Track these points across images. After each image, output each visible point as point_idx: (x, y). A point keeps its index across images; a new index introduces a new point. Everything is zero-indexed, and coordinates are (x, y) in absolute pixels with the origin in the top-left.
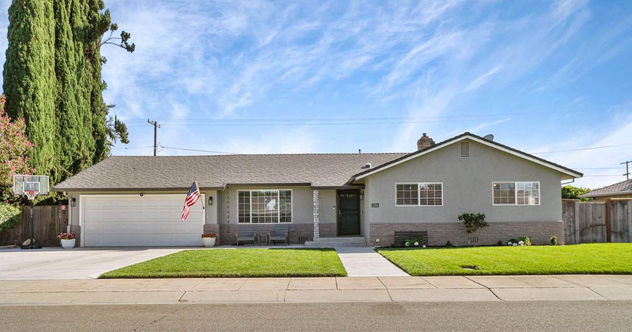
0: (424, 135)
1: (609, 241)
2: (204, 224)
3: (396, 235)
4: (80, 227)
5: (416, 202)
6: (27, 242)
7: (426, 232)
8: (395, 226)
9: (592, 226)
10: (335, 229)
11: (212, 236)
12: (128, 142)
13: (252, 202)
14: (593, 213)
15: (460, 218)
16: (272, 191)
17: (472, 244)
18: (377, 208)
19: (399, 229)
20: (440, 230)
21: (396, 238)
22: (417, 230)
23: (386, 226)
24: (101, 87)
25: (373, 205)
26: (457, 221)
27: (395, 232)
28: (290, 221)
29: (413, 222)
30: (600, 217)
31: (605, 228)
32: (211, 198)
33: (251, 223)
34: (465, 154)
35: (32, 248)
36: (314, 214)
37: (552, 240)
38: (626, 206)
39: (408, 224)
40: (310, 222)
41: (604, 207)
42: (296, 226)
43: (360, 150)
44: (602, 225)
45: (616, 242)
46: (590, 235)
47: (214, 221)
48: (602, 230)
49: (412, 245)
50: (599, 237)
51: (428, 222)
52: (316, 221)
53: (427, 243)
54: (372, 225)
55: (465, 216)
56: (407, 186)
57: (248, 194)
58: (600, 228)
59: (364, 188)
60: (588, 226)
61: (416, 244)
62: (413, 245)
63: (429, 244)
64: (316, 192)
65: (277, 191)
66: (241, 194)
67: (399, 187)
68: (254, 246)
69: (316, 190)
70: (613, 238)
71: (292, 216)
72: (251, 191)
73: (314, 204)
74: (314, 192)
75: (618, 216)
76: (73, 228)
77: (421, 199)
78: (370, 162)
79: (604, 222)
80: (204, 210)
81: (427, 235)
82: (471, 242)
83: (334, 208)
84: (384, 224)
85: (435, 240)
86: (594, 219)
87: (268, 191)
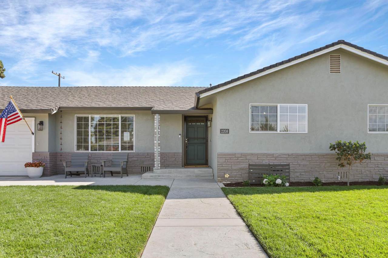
2: (33, 151)
3: (250, 169)
7: (289, 165)
8: (248, 157)
10: (180, 159)
11: (40, 166)
15: (333, 148)
16: (113, 116)
17: (342, 180)
18: (227, 135)
19: (255, 161)
20: (304, 163)
21: (249, 172)
22: (276, 162)
23: (238, 158)
25: (222, 131)
26: (329, 151)
27: (250, 165)
28: (132, 149)
29: (269, 152)
32: (41, 123)
33: (90, 151)
34: (335, 69)
36: (155, 142)
39: (264, 154)
40: (151, 151)
42: (138, 154)
47: (45, 148)
49: (272, 183)
51: (290, 152)
52: (157, 150)
53: (289, 179)
54: (221, 155)
56: (264, 108)
57: (86, 119)
59: (212, 113)
61: (279, 181)
63: (292, 180)
64: (157, 117)
65: (119, 116)
66: (79, 119)
67: (254, 108)
69: (157, 115)
71: (134, 144)
72: (90, 116)
73: (155, 130)
74: (155, 117)
77: (280, 124)
80: (33, 136)
81: (289, 169)
82: (341, 177)
83: (180, 136)
84: (235, 154)
85: (298, 174)
87: (108, 116)
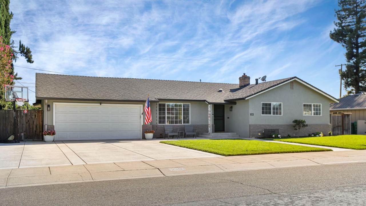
0: (244, 74)
1: (343, 134)
2: (142, 124)
4: (54, 126)
5: (270, 113)
6: (11, 138)
7: (278, 129)
8: (262, 126)
9: (337, 127)
10: (214, 128)
11: (150, 132)
12: (33, 62)
13: (167, 111)
14: (337, 121)
15: (293, 122)
16: (178, 104)
17: (296, 136)
18: (253, 116)
20: (282, 128)
23: (258, 126)
24: (10, 16)
25: (251, 114)
26: (292, 124)
27: (265, 130)
28: (189, 123)
30: (340, 122)
31: (342, 127)
33: (166, 124)
34: (292, 88)
35: (16, 142)
36: (209, 119)
37: (329, 134)
38: (349, 117)
39: (268, 125)
40: (206, 124)
41: (341, 117)
42: (192, 126)
43: (200, 80)
44: (341, 126)
45: (346, 134)
46: (336, 132)
48: (341, 128)
49: (276, 137)
50: (340, 132)
51: (277, 124)
54: (251, 126)
55: (295, 121)
56: (266, 104)
57: (164, 105)
58: (340, 127)
60: (335, 126)
62: (278, 136)
65: (182, 104)
66: (160, 105)
67: (263, 104)
68: (177, 138)
70: (344, 133)
71: (190, 120)
72: (166, 103)
73: (210, 113)
75: (346, 121)
76: (49, 127)
77: (273, 112)
78: (220, 88)
79: (341, 125)
80: (142, 116)
83: (213, 115)
84: (256, 125)
86: (338, 123)
87: (176, 103)
